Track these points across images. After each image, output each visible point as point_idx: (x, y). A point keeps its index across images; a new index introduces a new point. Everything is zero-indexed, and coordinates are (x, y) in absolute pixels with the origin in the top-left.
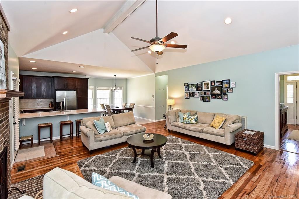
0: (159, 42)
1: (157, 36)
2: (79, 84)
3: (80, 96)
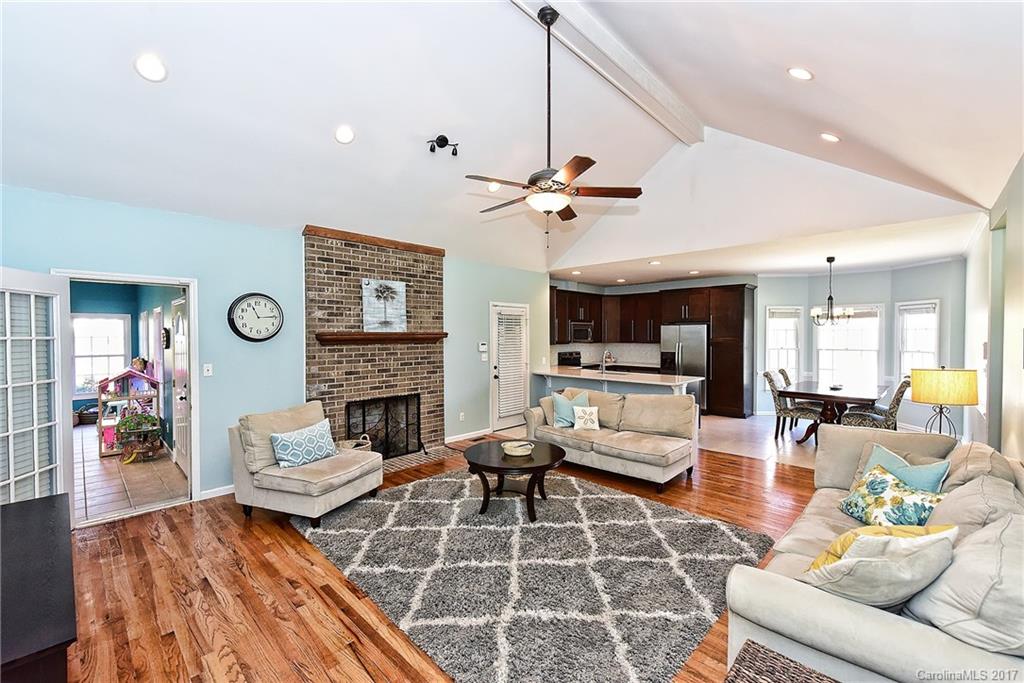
0: (550, 183)
1: (549, 165)
2: (718, 304)
3: (720, 340)
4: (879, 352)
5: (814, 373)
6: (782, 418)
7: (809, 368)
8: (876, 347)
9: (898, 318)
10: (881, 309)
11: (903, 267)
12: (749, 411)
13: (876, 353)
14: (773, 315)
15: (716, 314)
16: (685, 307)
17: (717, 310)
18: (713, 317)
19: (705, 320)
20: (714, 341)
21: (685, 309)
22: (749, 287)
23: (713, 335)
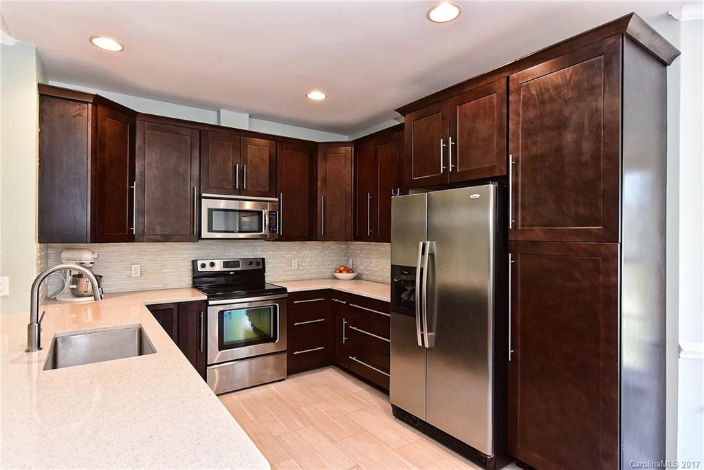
2: (532, 114)
3: (539, 233)
15: (525, 147)
16: (446, 142)
17: (527, 133)
18: (516, 160)
19: (497, 174)
20: (520, 238)
21: (446, 149)
22: (644, 39)
23: (515, 217)
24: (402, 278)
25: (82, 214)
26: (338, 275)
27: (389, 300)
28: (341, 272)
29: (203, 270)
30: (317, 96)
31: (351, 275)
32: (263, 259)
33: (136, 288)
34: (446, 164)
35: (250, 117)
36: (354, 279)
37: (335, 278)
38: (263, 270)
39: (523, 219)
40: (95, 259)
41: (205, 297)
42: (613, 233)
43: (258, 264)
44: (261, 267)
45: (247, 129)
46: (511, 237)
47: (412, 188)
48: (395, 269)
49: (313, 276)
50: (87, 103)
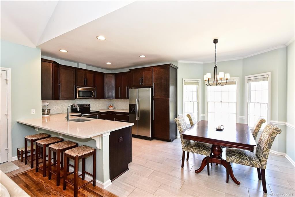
2: (157, 76)
3: (158, 97)
4: (236, 103)
5: (206, 115)
6: (186, 153)
7: (204, 112)
8: (235, 101)
9: (247, 85)
10: (238, 80)
11: (248, 56)
12: (174, 136)
13: (235, 104)
14: (186, 83)
15: (156, 81)
16: (141, 78)
17: (156, 79)
18: (154, 84)
19: (151, 86)
20: (155, 98)
21: (141, 80)
22: (173, 66)
23: (154, 94)
24: (132, 107)
25: (51, 92)
26: (109, 108)
27: (129, 112)
28: (110, 107)
29: (74, 107)
30: (109, 63)
31: (113, 108)
32: (90, 104)
33: (56, 113)
34: (141, 83)
35: (86, 65)
36: (113, 109)
37: (109, 109)
38: (90, 107)
39: (156, 94)
40: (48, 104)
41: (81, 114)
42: (169, 97)
43: (88, 105)
44: (89, 106)
45: (86, 69)
46: (154, 97)
47: (133, 87)
48: (130, 105)
49: (102, 109)
50: (51, 63)
